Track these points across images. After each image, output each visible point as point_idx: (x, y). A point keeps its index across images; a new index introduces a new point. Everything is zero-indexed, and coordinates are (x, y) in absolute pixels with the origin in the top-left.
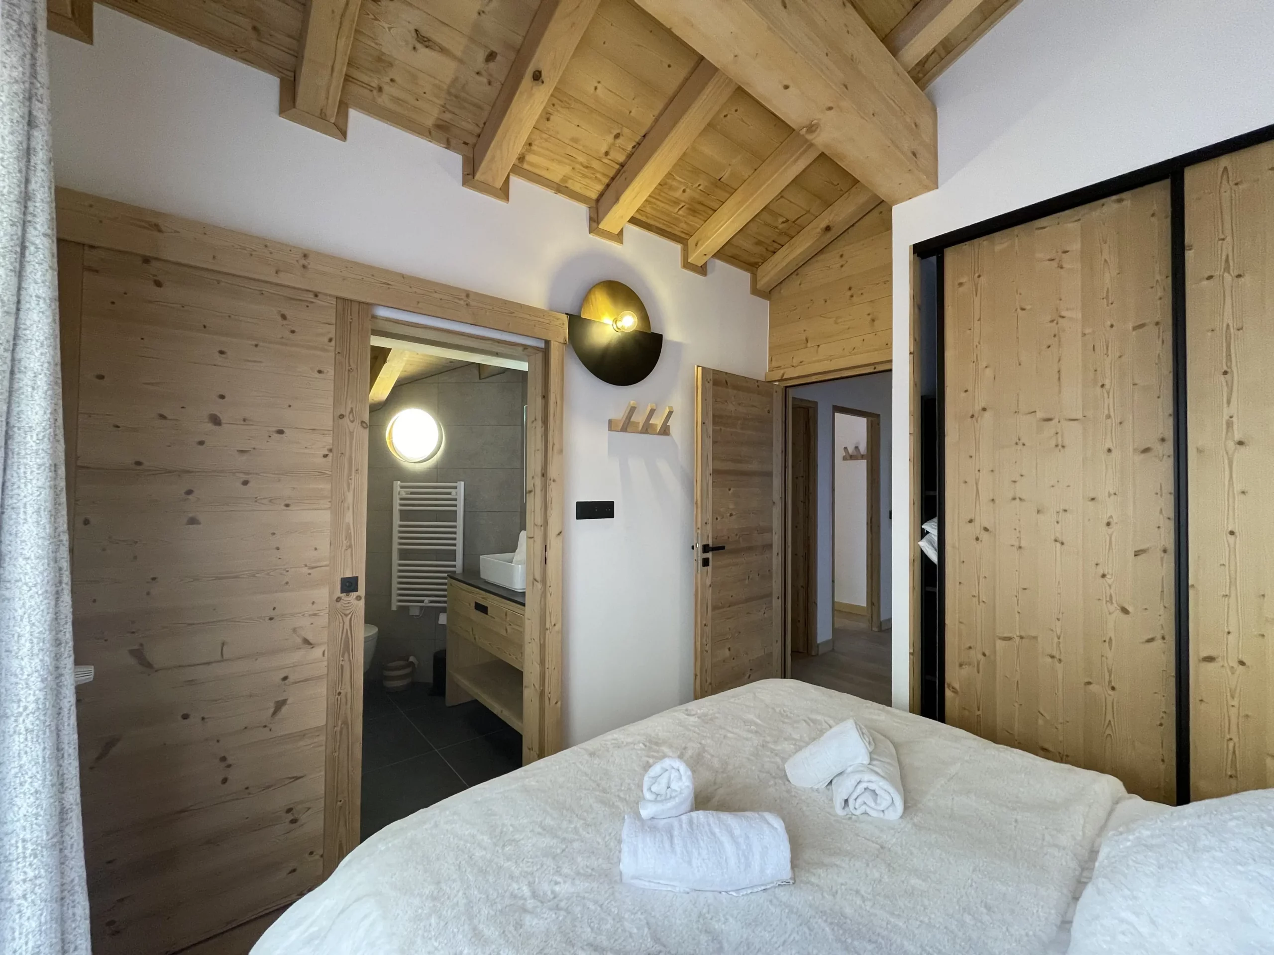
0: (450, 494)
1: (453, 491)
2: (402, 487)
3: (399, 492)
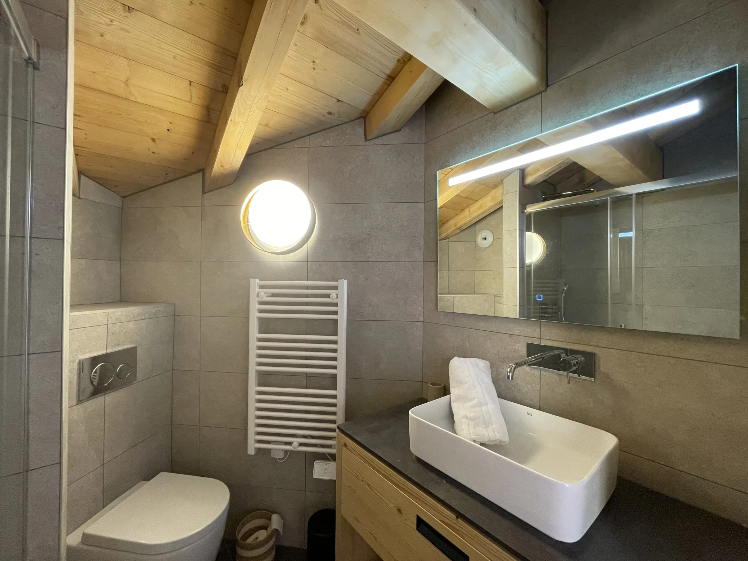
0: (328, 296)
1: (333, 293)
2: (262, 287)
3: (258, 294)
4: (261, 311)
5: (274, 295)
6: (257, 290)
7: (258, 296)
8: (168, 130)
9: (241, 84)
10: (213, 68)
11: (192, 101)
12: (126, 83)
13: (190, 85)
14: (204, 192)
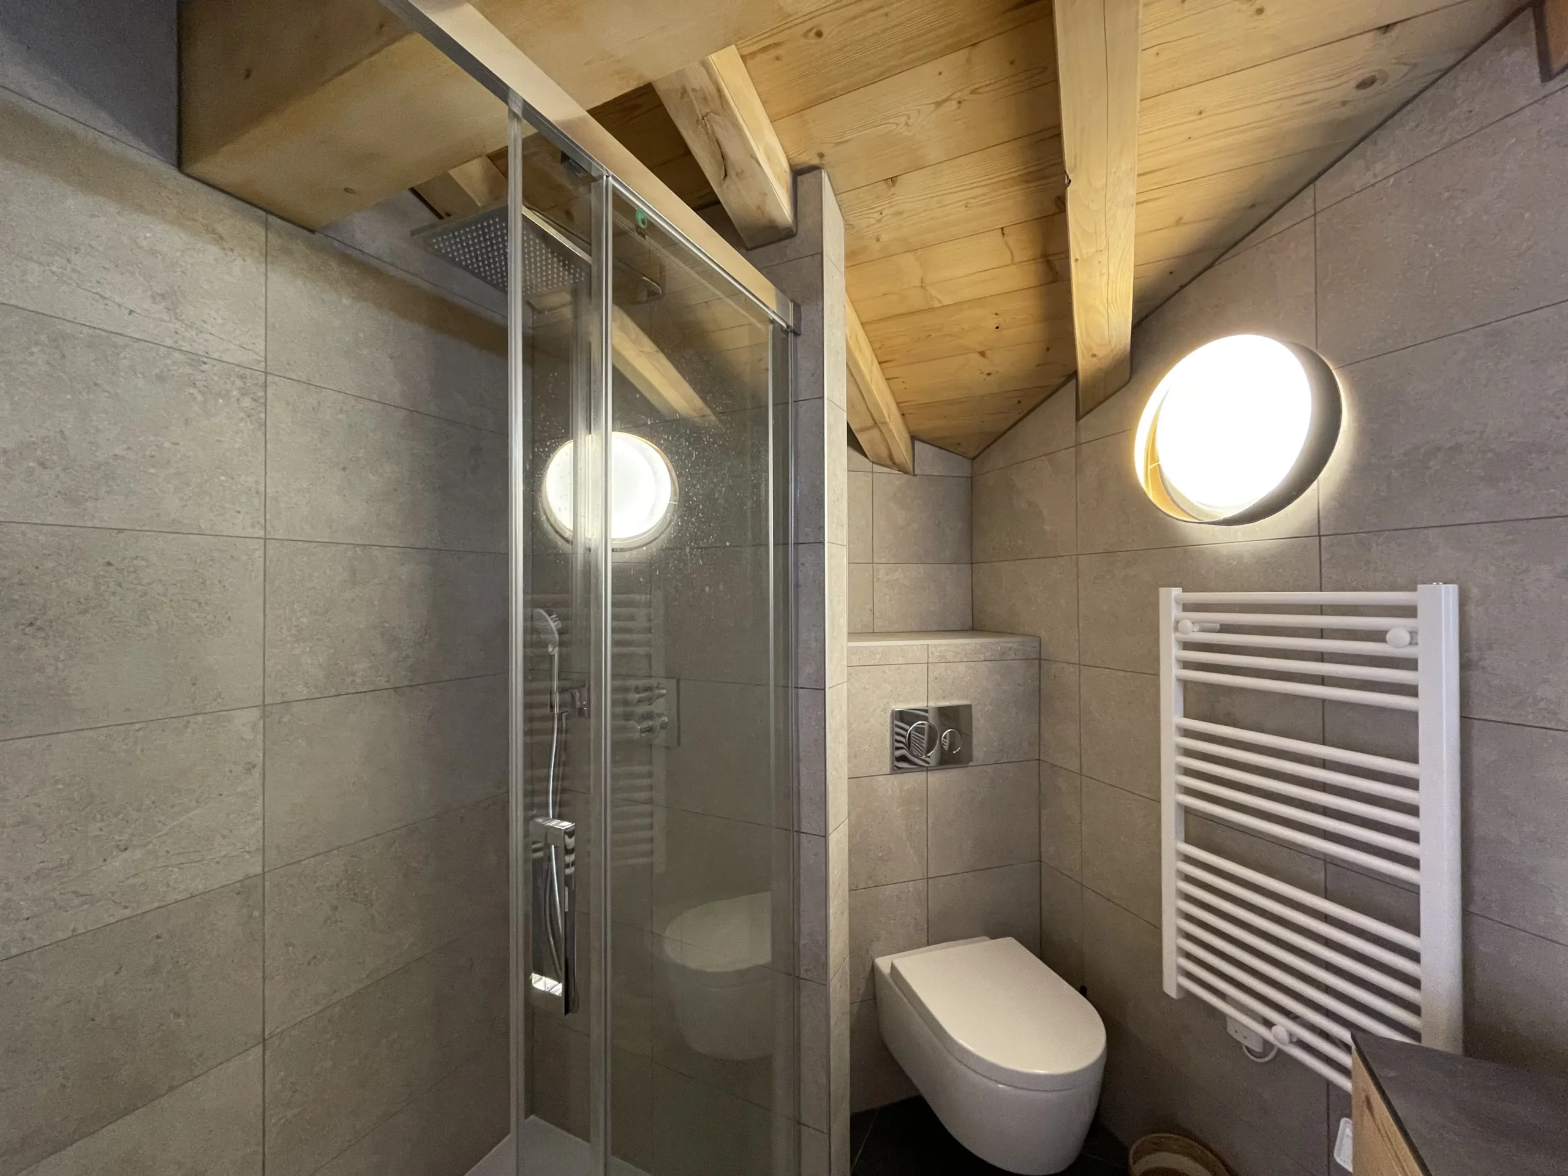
1: (1398, 629)
2: (1187, 607)
3: (1177, 622)
4: (1187, 665)
5: (1225, 629)
6: (1175, 612)
7: (1176, 629)
8: (997, 328)
9: (1066, 181)
10: (1027, 182)
11: (1017, 260)
12: (922, 287)
13: (1003, 234)
14: (1078, 418)
